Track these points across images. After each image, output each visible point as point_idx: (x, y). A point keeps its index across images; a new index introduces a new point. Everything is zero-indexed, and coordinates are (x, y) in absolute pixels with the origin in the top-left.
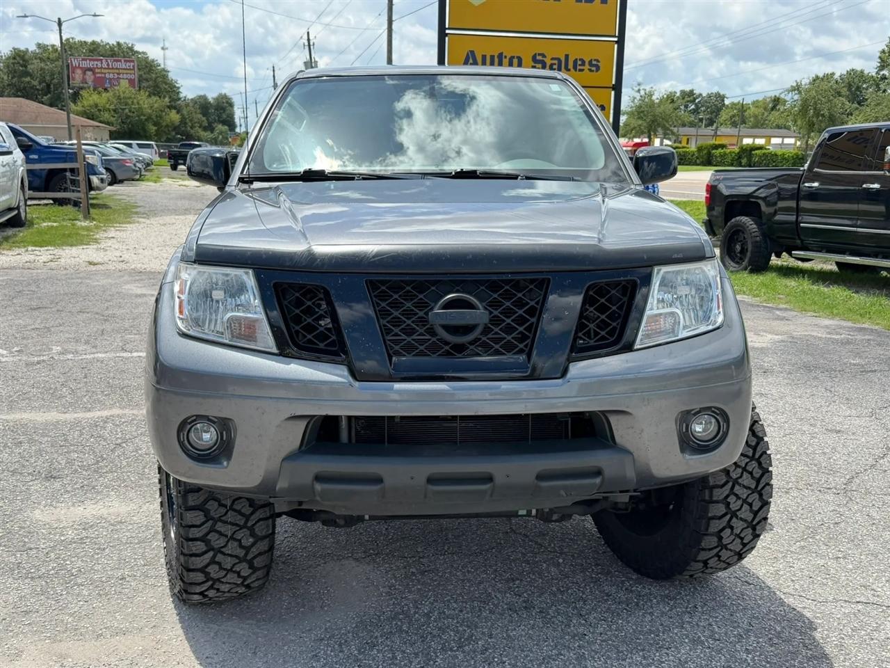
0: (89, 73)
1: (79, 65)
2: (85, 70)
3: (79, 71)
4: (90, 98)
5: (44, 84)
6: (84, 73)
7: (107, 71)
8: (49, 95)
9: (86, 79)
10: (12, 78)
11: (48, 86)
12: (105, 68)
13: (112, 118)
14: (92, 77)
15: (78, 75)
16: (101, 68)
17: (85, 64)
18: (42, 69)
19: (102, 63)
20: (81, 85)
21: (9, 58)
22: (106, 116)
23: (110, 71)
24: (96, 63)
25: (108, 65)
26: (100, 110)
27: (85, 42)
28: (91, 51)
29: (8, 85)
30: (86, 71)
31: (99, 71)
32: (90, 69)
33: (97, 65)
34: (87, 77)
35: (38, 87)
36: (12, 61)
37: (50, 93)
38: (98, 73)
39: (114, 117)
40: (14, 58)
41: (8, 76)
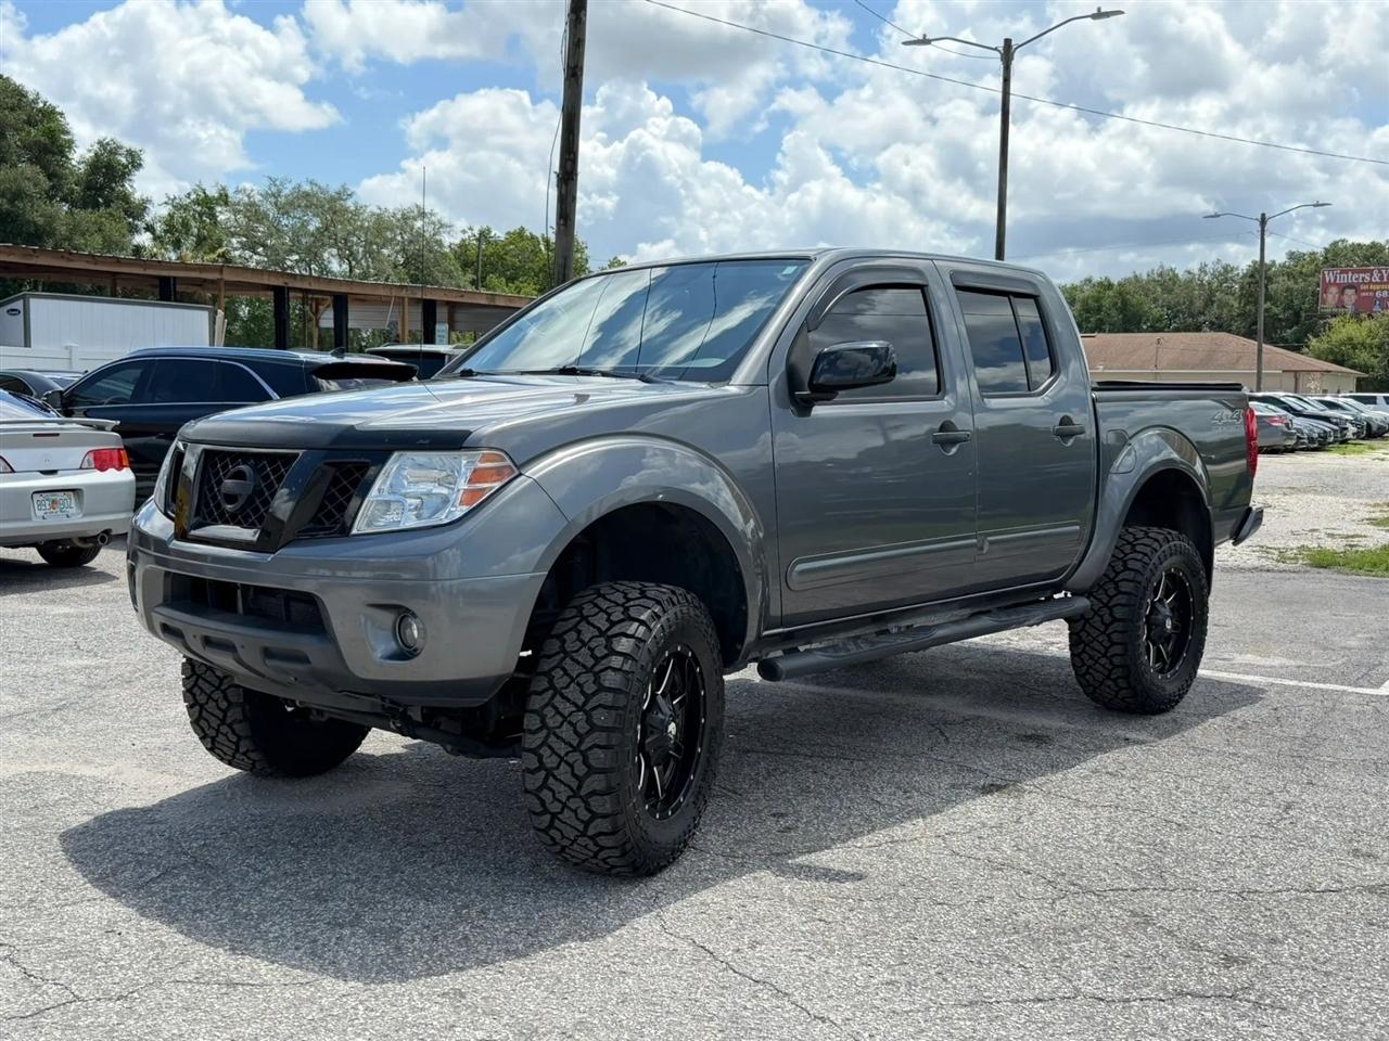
0: (1350, 292)
1: (1335, 280)
2: (1343, 288)
3: (1334, 290)
4: (1344, 330)
5: (1291, 312)
6: (1342, 292)
7: (1378, 287)
8: (1295, 328)
9: (1343, 302)
10: (1245, 305)
11: (1297, 314)
12: (1376, 283)
13: (1372, 359)
14: (1354, 298)
15: (1332, 296)
16: (1371, 282)
17: (1344, 279)
18: (1288, 290)
19: (1372, 274)
20: (1335, 310)
21: (1245, 276)
22: (1363, 356)
23: (1383, 287)
24: (1362, 275)
25: (1382, 278)
26: (1354, 347)
27: (1359, 245)
28: (1367, 258)
29: (1239, 315)
30: (1345, 288)
31: (1366, 287)
32: (1351, 286)
33: (1363, 279)
34: (1346, 298)
35: (1281, 316)
36: (1248, 280)
37: (1297, 324)
38: (1363, 291)
39: (1377, 357)
40: (1252, 276)
41: (1240, 303)
